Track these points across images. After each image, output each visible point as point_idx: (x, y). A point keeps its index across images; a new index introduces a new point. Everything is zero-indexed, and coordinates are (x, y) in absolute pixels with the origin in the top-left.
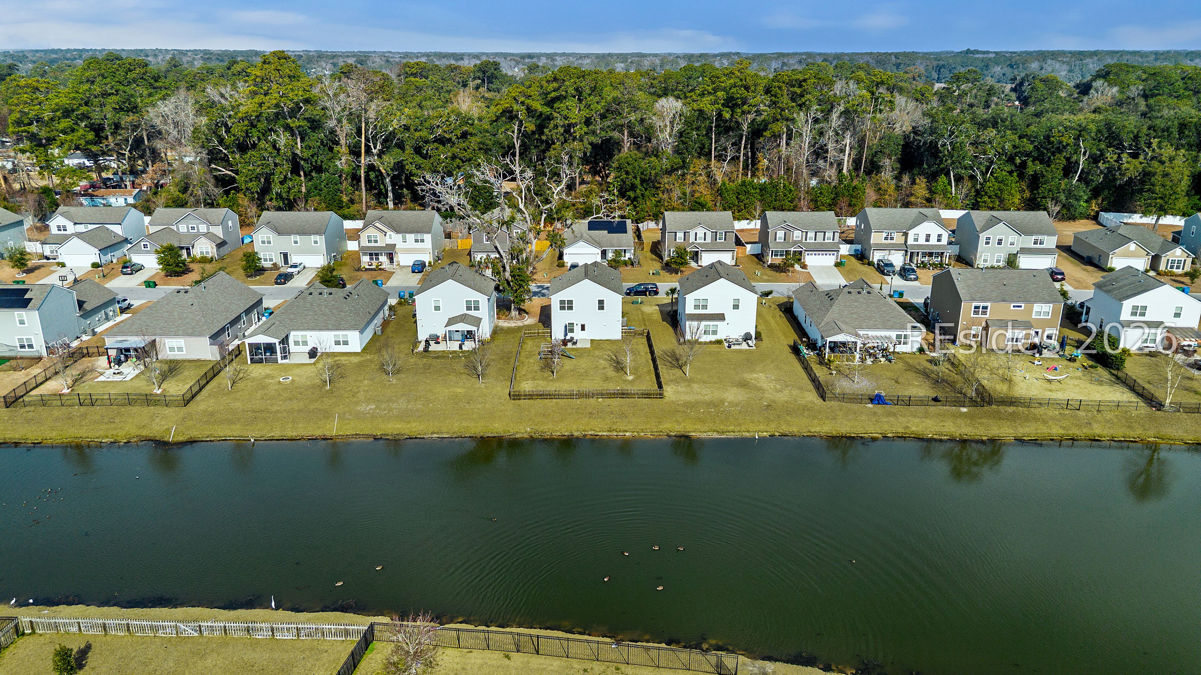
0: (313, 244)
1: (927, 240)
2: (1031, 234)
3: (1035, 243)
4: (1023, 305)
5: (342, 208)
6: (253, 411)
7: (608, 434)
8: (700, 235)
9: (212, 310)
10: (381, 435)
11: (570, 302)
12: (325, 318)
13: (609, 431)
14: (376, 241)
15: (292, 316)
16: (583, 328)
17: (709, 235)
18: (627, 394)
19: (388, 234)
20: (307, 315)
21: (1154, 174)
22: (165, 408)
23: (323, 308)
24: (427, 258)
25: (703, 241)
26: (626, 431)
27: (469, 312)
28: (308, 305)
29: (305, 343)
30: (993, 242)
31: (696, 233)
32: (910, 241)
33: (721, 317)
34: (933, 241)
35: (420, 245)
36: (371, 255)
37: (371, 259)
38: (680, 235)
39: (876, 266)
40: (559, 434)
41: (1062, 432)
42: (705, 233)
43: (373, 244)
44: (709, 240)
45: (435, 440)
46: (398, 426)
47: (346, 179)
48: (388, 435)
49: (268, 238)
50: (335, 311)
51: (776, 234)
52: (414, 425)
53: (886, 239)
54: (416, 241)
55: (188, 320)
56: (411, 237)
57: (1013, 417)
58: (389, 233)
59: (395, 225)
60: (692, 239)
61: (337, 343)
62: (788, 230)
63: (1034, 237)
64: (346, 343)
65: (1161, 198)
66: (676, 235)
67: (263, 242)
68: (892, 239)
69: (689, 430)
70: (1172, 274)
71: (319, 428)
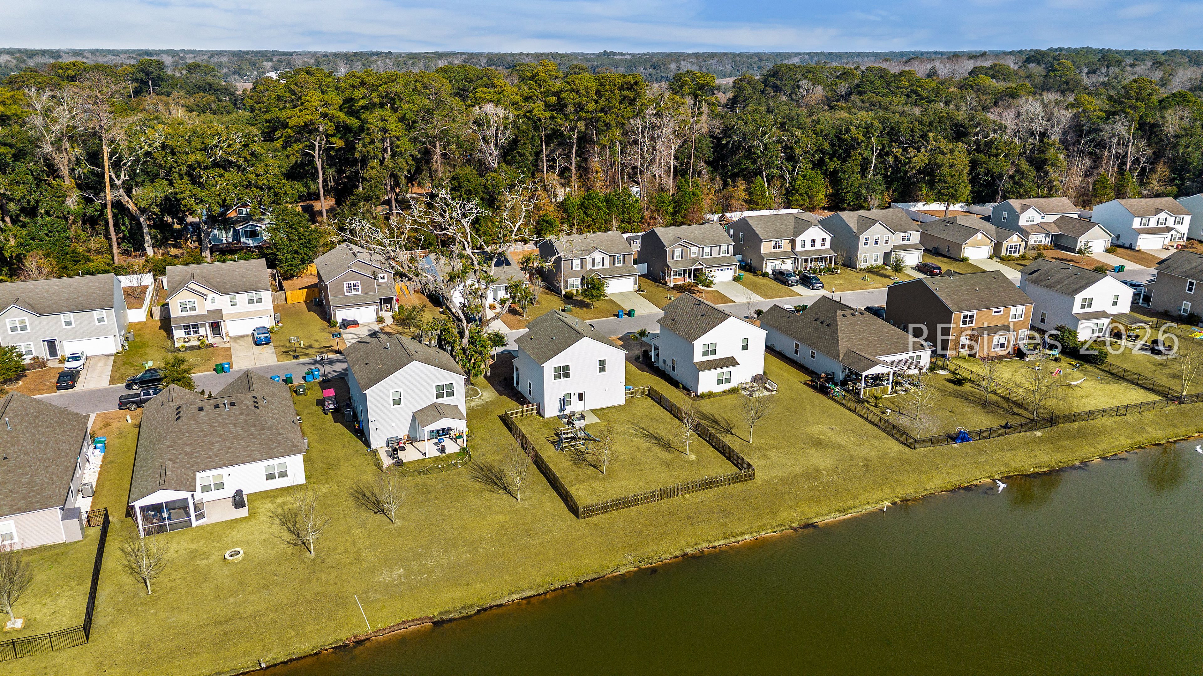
0: (97, 323)
1: (813, 245)
2: (899, 232)
3: (904, 240)
4: (1002, 310)
5: (77, 262)
6: (217, 623)
7: (726, 541)
8: (598, 260)
9: (40, 461)
10: (440, 613)
11: (567, 368)
12: (242, 442)
13: (725, 538)
14: (193, 309)
15: (188, 449)
16: (581, 397)
17: (607, 259)
18: (716, 482)
19: (209, 298)
20: (212, 444)
21: (942, 165)
22: (51, 653)
23: (232, 428)
24: (268, 322)
25: (601, 267)
26: (744, 534)
27: (440, 401)
28: (205, 427)
29: (220, 486)
30: (871, 242)
31: (594, 259)
32: (798, 248)
33: (732, 362)
34: (818, 246)
35: (256, 307)
36: (186, 327)
37: (188, 333)
38: (577, 262)
39: (772, 276)
40: (668, 556)
41: (1129, 441)
42: (603, 258)
43: (189, 313)
44: (607, 265)
45: (518, 603)
46: (458, 594)
47: (74, 222)
48: (448, 612)
49: (23, 321)
50: (253, 430)
51: (673, 252)
52: (479, 586)
53: (775, 247)
54: (251, 302)
55: (9, 486)
56: (242, 298)
57: (1082, 434)
58: (211, 295)
59: (215, 284)
60: (589, 266)
61: (270, 477)
62: (685, 247)
63: (902, 234)
64: (283, 474)
65: (952, 187)
66: (572, 263)
67: (14, 329)
68: (780, 247)
69: (809, 516)
70: (1014, 259)
71: (341, 626)
